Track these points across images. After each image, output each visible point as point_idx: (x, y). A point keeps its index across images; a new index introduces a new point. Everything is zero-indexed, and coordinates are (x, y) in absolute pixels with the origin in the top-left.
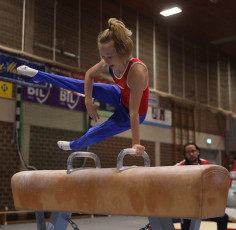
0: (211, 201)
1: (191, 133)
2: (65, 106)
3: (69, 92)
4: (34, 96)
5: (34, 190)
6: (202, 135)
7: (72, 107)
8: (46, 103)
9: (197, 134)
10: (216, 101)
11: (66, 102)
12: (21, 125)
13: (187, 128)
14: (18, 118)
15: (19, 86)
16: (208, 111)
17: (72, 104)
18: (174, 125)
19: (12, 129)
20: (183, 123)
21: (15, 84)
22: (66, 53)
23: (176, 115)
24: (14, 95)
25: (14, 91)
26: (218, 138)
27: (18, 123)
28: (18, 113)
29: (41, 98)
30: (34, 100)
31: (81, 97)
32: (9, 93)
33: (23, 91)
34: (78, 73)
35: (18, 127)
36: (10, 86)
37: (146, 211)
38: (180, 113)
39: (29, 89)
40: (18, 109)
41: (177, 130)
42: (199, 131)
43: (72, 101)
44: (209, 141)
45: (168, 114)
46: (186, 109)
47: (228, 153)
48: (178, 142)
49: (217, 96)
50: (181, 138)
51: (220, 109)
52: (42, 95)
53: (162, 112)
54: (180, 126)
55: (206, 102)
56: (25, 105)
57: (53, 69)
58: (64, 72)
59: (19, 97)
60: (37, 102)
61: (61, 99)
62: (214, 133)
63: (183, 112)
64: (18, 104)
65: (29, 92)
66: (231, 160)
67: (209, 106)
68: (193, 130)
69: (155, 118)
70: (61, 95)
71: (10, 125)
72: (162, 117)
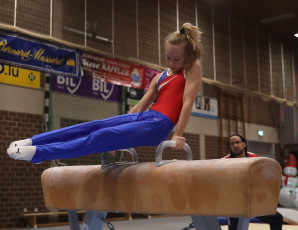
0: (261, 197)
1: (239, 124)
2: (98, 96)
3: (102, 80)
4: (64, 85)
5: (66, 187)
6: (253, 126)
7: (106, 98)
8: (77, 93)
9: (246, 125)
10: (268, 87)
11: (99, 91)
12: (50, 118)
13: (235, 118)
14: (47, 110)
15: (48, 75)
16: (259, 98)
17: (106, 94)
18: (220, 116)
19: (41, 122)
20: (231, 113)
21: (43, 72)
22: (98, 37)
23: (223, 104)
24: (42, 86)
25: (42, 81)
26: (270, 129)
27: (47, 115)
28: (47, 104)
29: (72, 88)
30: (64, 90)
31: (116, 86)
32: (37, 83)
33: (52, 80)
34: (112, 60)
35: (47, 120)
36: (37, 75)
37: (188, 209)
38: (226, 102)
39: (59, 78)
40: (47, 100)
41: (224, 122)
42: (249, 122)
43: (106, 91)
44: (261, 133)
45: (214, 103)
46: (233, 97)
47: (282, 147)
48: (225, 134)
49: (268, 82)
50: (229, 130)
51: (273, 96)
52: (72, 85)
53: (207, 101)
54: (227, 117)
55: (257, 89)
56: (54, 95)
57: (84, 55)
58: (96, 59)
59: (47, 87)
60: (68, 92)
61: (94, 89)
62: (267, 124)
63: (230, 101)
64: (47, 95)
65: (59, 82)
66: (286, 154)
67: (260, 93)
68: (242, 120)
69: (199, 108)
70: (94, 84)
71: (39, 118)
72: (207, 107)
